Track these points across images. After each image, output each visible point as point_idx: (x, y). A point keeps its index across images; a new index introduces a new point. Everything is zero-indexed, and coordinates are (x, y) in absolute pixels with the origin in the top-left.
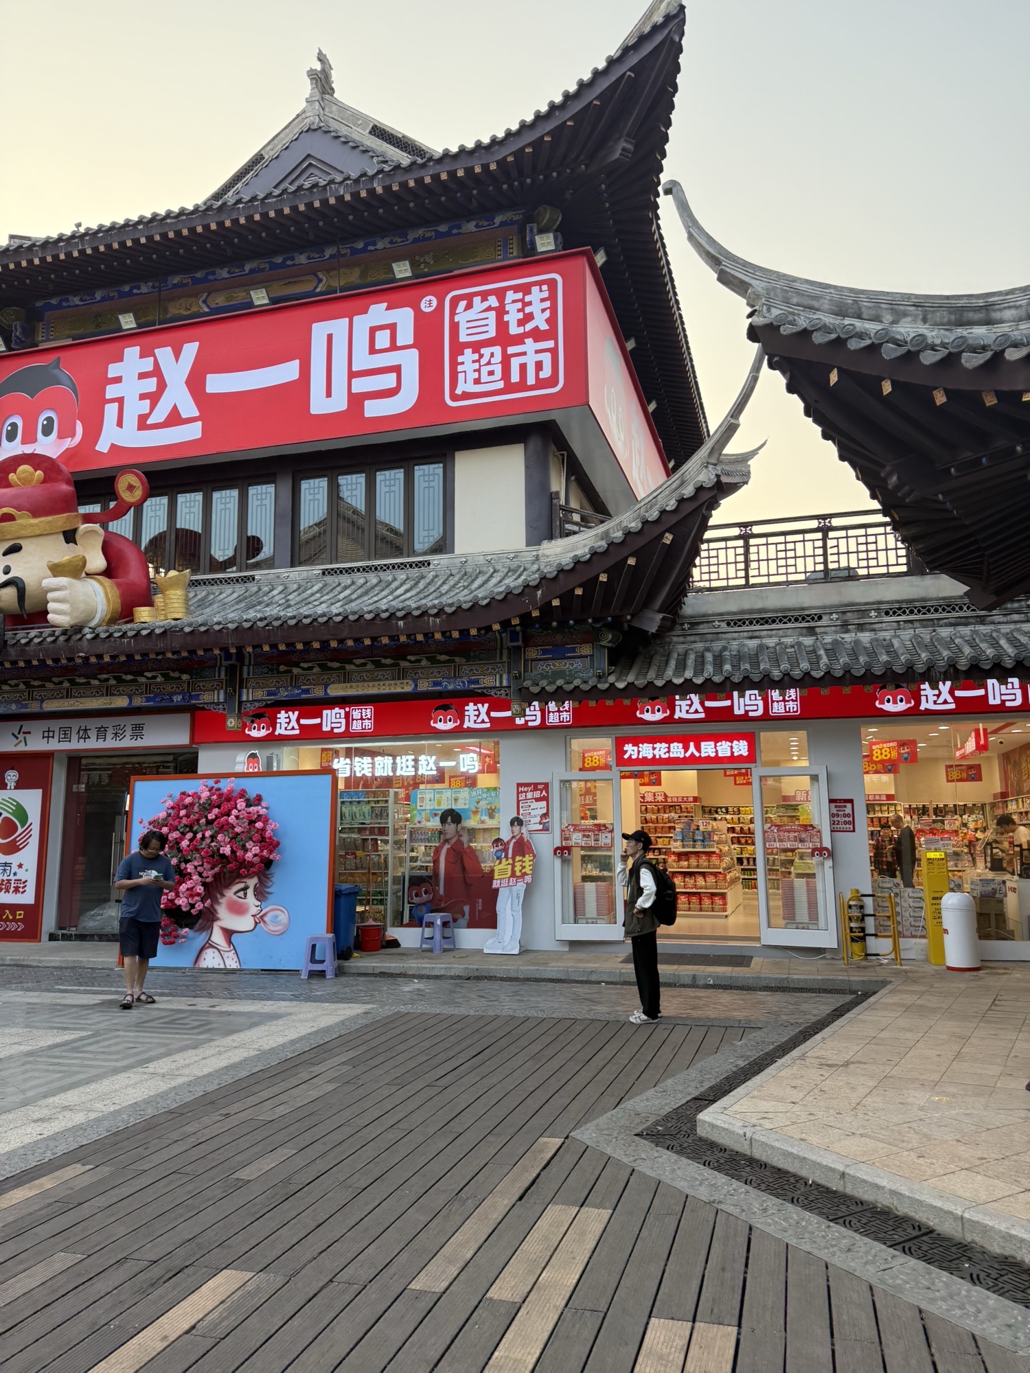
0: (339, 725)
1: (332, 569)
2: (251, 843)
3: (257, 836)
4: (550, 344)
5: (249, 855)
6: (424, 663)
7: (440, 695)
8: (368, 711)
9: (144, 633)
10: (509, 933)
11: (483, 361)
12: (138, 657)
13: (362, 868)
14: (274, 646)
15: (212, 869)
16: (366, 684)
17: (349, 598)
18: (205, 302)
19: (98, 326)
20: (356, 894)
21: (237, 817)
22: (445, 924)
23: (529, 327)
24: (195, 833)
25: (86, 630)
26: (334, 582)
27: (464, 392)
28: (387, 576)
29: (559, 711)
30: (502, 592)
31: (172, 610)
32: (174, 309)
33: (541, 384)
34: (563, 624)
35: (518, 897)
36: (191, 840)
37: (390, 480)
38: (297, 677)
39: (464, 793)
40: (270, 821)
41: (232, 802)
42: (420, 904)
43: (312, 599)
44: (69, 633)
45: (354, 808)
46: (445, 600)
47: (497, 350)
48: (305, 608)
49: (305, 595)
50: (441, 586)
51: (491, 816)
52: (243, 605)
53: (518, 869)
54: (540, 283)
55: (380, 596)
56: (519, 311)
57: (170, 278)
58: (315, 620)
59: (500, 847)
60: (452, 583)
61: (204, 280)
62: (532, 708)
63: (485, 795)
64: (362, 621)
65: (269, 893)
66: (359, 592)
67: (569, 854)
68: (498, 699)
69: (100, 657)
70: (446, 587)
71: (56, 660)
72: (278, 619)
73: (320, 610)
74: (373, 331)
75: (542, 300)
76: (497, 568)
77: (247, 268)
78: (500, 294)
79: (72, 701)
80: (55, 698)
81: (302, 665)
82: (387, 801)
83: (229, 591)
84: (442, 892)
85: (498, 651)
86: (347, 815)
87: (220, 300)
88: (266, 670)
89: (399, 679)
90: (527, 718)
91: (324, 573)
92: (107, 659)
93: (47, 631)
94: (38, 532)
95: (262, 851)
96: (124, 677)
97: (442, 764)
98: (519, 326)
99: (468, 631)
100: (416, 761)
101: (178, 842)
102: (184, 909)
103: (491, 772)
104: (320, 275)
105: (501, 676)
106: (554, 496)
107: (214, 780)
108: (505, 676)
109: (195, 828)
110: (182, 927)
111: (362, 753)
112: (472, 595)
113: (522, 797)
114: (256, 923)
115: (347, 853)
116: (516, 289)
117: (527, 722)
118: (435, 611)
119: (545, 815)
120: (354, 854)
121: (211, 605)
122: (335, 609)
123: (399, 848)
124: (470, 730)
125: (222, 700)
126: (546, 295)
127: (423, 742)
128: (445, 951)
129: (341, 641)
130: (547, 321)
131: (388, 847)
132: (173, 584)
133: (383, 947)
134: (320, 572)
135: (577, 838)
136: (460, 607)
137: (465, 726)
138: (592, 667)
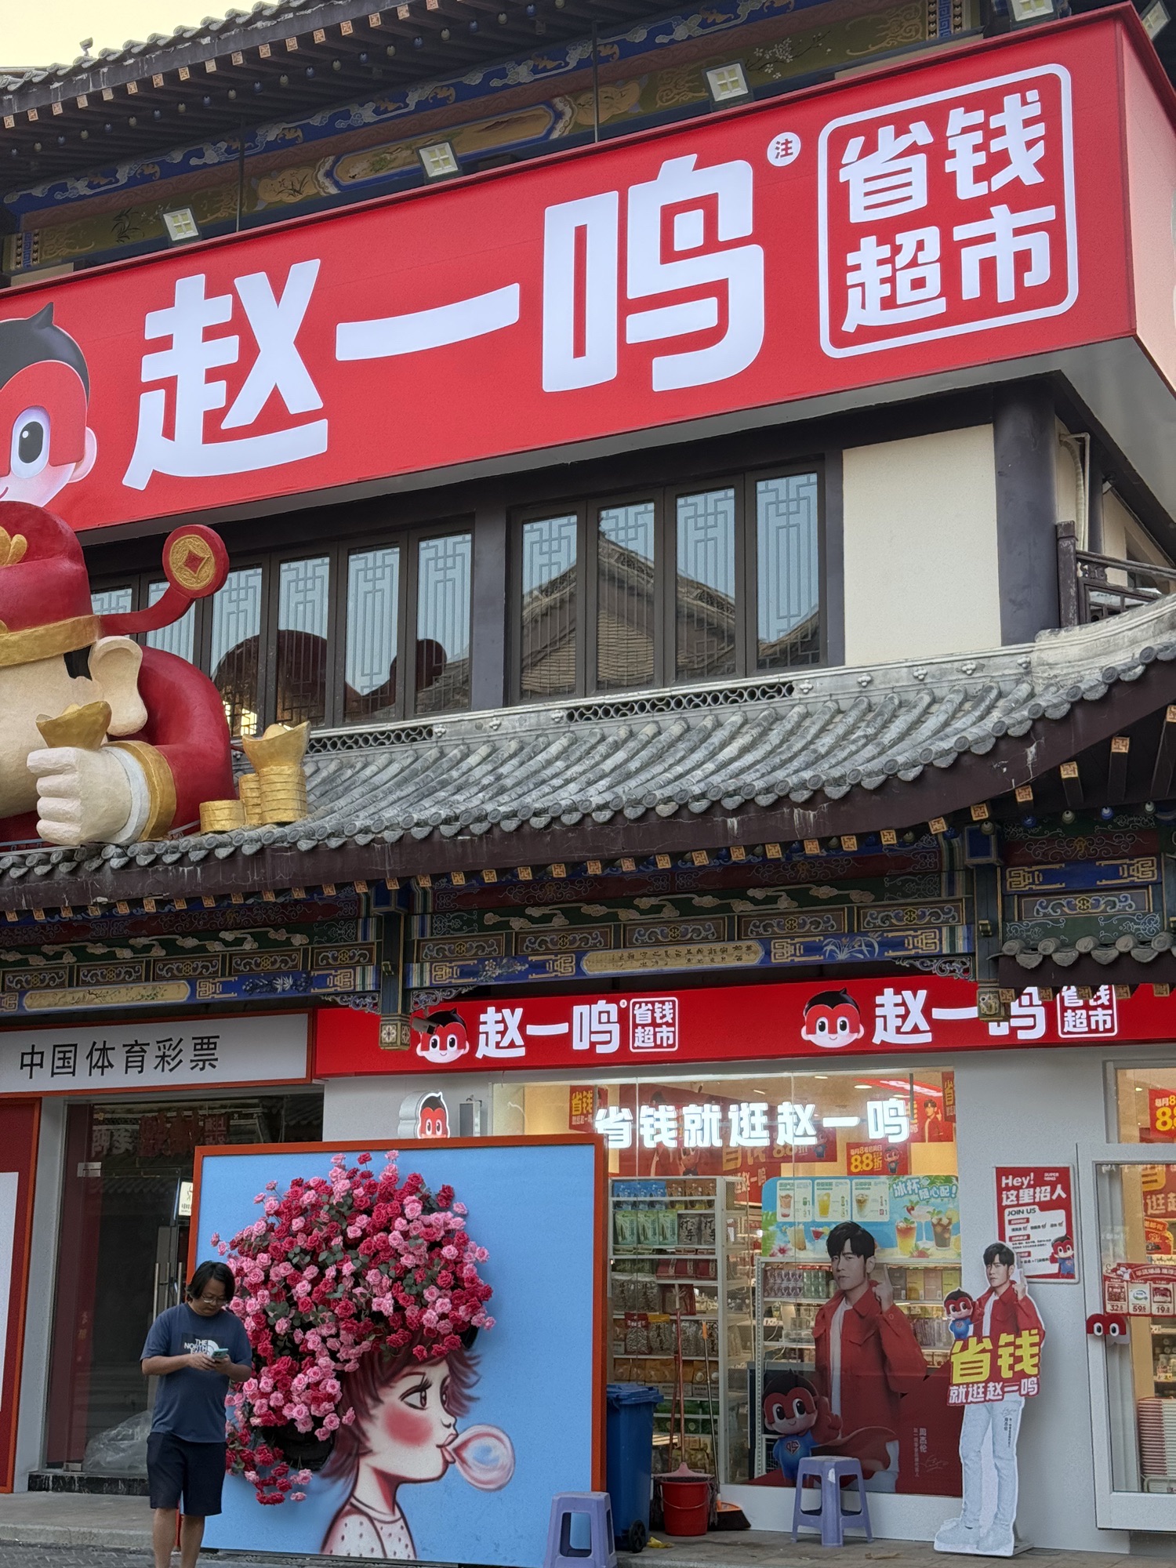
0: (606, 1038)
1: (588, 708)
2: (434, 1289)
3: (445, 1276)
4: (1047, 213)
5: (430, 1315)
6: (784, 903)
7: (820, 972)
8: (668, 1006)
9: (222, 853)
10: (990, 1507)
11: (902, 260)
12: (209, 903)
13: (662, 1350)
14: (473, 875)
15: (357, 1343)
16: (661, 951)
17: (623, 770)
18: (329, 174)
19: (122, 235)
20: (651, 1406)
21: (405, 1235)
22: (845, 1482)
23: (999, 180)
24: (322, 1268)
25: (111, 850)
26: (592, 734)
27: (860, 328)
28: (702, 718)
29: (1086, 1007)
30: (947, 752)
31: (274, 805)
32: (271, 194)
33: (1026, 298)
34: (1087, 817)
35: (1007, 1427)
36: (314, 1282)
37: (706, 515)
38: (520, 937)
39: (879, 1188)
40: (471, 1244)
41: (395, 1203)
42: (788, 1435)
43: (549, 772)
44: (77, 858)
45: (641, 1217)
46: (826, 770)
47: (931, 235)
48: (535, 794)
49: (533, 764)
50: (817, 736)
51: (942, 1242)
52: (411, 788)
53: (1005, 1362)
54: (1021, 88)
55: (689, 763)
56: (977, 149)
57: (260, 132)
58: (555, 819)
59: (964, 1312)
60: (840, 730)
61: (328, 130)
62: (1025, 1000)
63: (924, 1194)
64: (652, 819)
65: (470, 1399)
66: (645, 754)
67: (1123, 1332)
68: (949, 981)
69: (135, 903)
70: (827, 740)
71: (51, 912)
72: (480, 819)
73: (567, 796)
74: (669, 214)
75: (1028, 123)
76: (938, 693)
77: (413, 99)
78: (936, 117)
79: (79, 993)
80: (48, 986)
81: (529, 911)
82: (710, 1204)
83: (382, 760)
84: (836, 1409)
85: (944, 876)
86: (627, 1233)
87: (359, 170)
88: (457, 924)
89: (731, 939)
90: (1014, 1022)
91: (571, 717)
92: (150, 907)
93: (36, 854)
94: (18, 659)
95: (455, 1308)
96: (180, 942)
97: (829, 1122)
98: (977, 180)
99: (877, 835)
100: (772, 1113)
101: (288, 1285)
102: (301, 1429)
103: (940, 1139)
104: (558, 103)
105: (952, 930)
106: (1061, 534)
107: (358, 1155)
108: (961, 932)
109: (322, 1256)
110: (297, 1466)
111: (657, 1096)
112: (884, 759)
113: (1009, 1198)
114: (446, 1463)
115: (629, 1316)
116: (969, 103)
117: (1014, 1030)
118: (806, 795)
119: (1064, 1242)
120: (643, 1317)
121: (347, 790)
122: (596, 796)
123: (739, 1308)
124: (887, 1048)
125: (370, 987)
126: (1035, 110)
127: (785, 1074)
128: (848, 1542)
129: (609, 863)
130: (1039, 165)
131: (717, 1304)
132: (277, 752)
133: (713, 1528)
134: (564, 713)
135: (1138, 1296)
136: (859, 785)
137: (877, 1040)
138: (1158, 909)
